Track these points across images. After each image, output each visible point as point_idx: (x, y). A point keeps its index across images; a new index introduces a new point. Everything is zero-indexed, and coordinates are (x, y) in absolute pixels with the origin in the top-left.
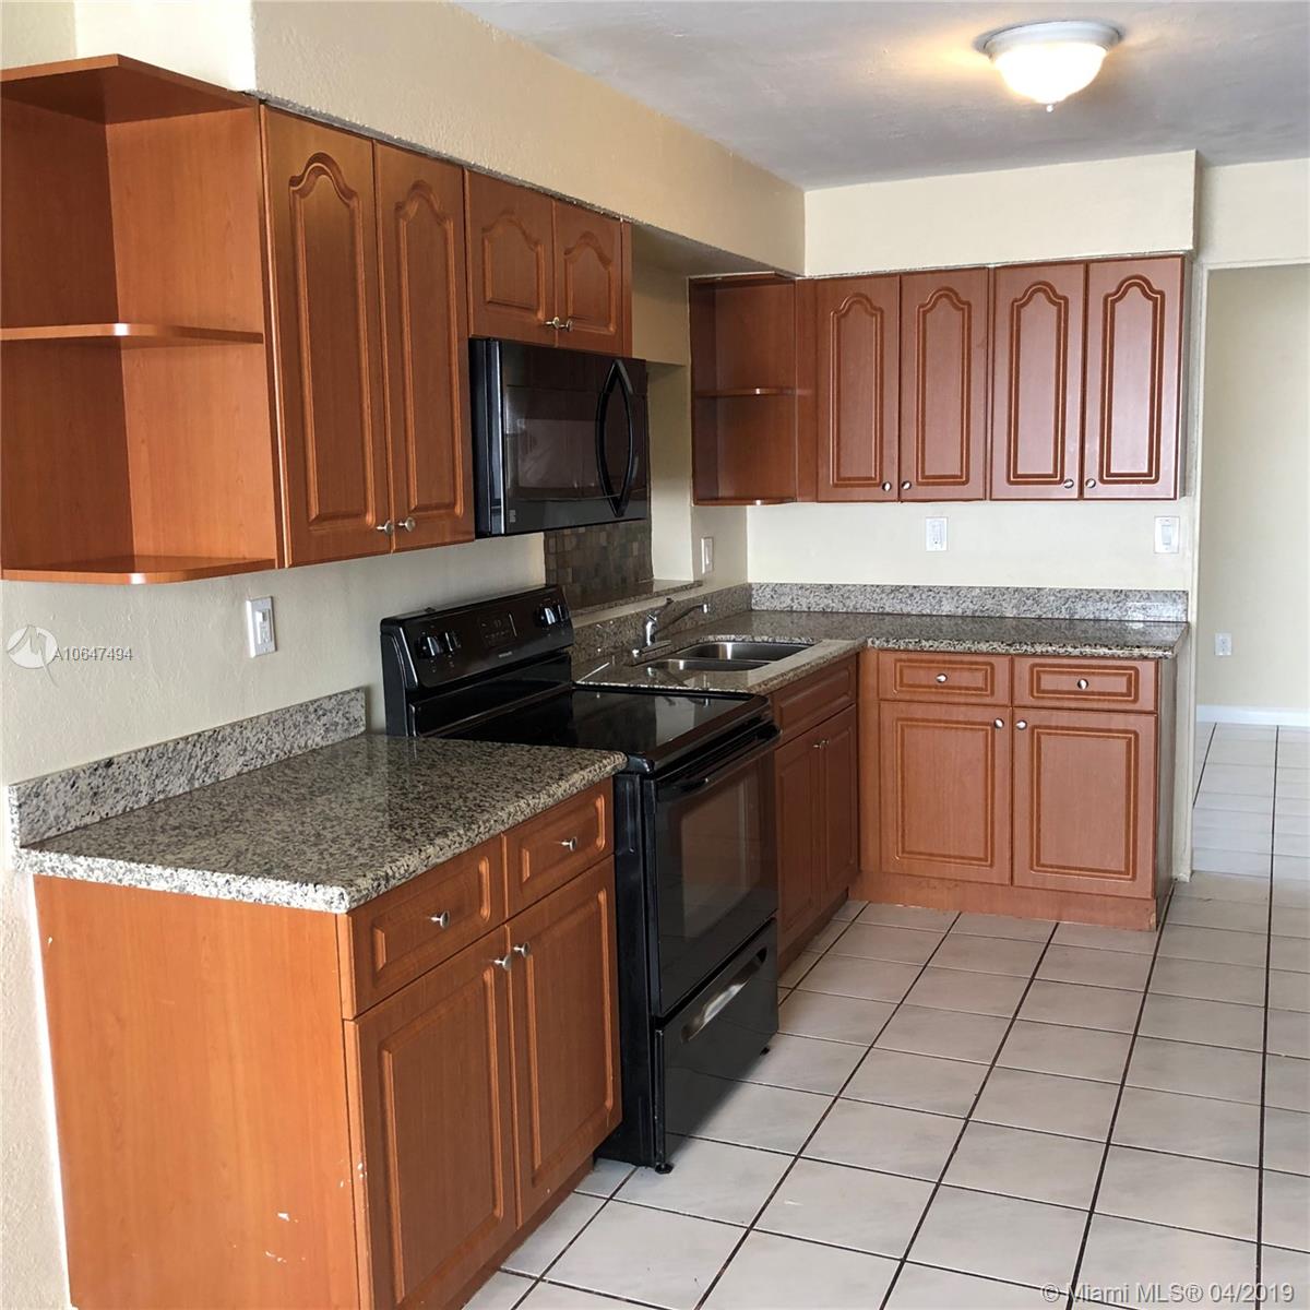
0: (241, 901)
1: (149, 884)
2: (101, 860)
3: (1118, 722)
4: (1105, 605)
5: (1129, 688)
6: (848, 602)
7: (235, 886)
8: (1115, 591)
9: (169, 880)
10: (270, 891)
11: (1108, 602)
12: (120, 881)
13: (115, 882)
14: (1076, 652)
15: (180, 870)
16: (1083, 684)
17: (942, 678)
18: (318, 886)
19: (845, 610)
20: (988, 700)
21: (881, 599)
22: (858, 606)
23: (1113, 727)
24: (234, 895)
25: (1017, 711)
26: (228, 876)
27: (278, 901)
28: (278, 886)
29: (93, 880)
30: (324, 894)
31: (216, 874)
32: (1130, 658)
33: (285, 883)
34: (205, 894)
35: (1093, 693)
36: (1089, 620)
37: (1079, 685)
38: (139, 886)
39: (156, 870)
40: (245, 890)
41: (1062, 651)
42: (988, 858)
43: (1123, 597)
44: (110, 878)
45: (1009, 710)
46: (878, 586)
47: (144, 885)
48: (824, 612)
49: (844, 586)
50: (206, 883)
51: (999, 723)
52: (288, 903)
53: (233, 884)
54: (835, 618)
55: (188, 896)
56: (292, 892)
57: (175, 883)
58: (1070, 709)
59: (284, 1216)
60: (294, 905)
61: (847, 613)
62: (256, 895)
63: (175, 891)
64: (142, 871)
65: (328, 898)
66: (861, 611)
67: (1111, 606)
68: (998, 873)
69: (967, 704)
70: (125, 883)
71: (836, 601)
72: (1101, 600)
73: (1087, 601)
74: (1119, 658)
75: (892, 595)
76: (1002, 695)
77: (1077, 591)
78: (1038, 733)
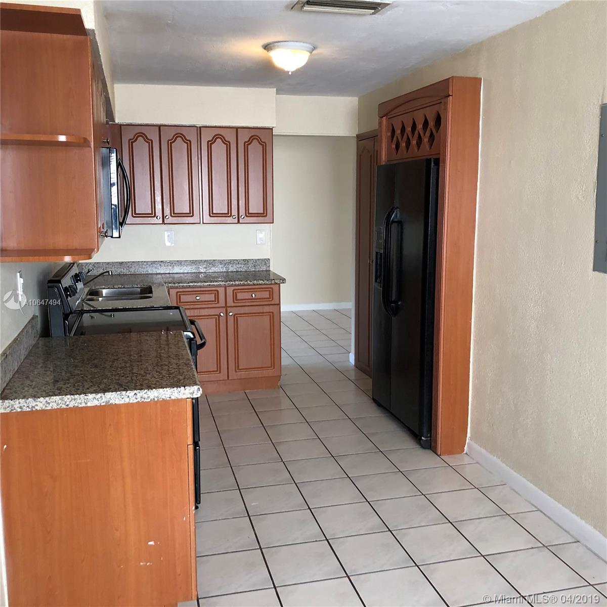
0: (143, 402)
1: (86, 404)
2: (55, 397)
3: (266, 309)
4: (240, 266)
5: (270, 296)
6: (131, 270)
7: (139, 396)
8: (244, 260)
9: (100, 400)
10: (160, 394)
11: (241, 264)
12: (68, 405)
13: (64, 406)
14: (251, 283)
15: (106, 394)
16: (254, 295)
17: (198, 298)
18: (186, 387)
19: (130, 273)
20: (217, 305)
21: (147, 267)
22: (136, 271)
23: (265, 311)
24: (139, 399)
25: (228, 309)
26: (135, 392)
27: (164, 398)
28: (164, 391)
29: (49, 408)
30: (189, 390)
31: (128, 392)
32: (271, 284)
33: (168, 389)
34: (122, 402)
35: (257, 299)
36: (234, 272)
37: (252, 296)
38: (80, 406)
39: (91, 396)
40: (146, 396)
41: (246, 283)
42: (219, 369)
43: (246, 262)
44: (61, 405)
45: (225, 309)
46: (145, 262)
47: (83, 405)
48: (119, 275)
49: (129, 262)
50: (122, 397)
51: (222, 314)
52: (170, 398)
53: (138, 395)
54: (125, 277)
55: (111, 404)
56: (172, 392)
57: (103, 401)
58: (248, 306)
59: (151, 543)
60: (173, 398)
61: (131, 274)
62: (152, 397)
63: (103, 404)
64: (82, 398)
65: (191, 391)
66: (138, 273)
67: (242, 266)
68: (223, 375)
69: (208, 308)
70: (71, 405)
71: (125, 269)
72: (239, 263)
73: (233, 264)
74: (267, 284)
75: (151, 266)
76: (222, 303)
77: (229, 260)
78: (237, 317)
